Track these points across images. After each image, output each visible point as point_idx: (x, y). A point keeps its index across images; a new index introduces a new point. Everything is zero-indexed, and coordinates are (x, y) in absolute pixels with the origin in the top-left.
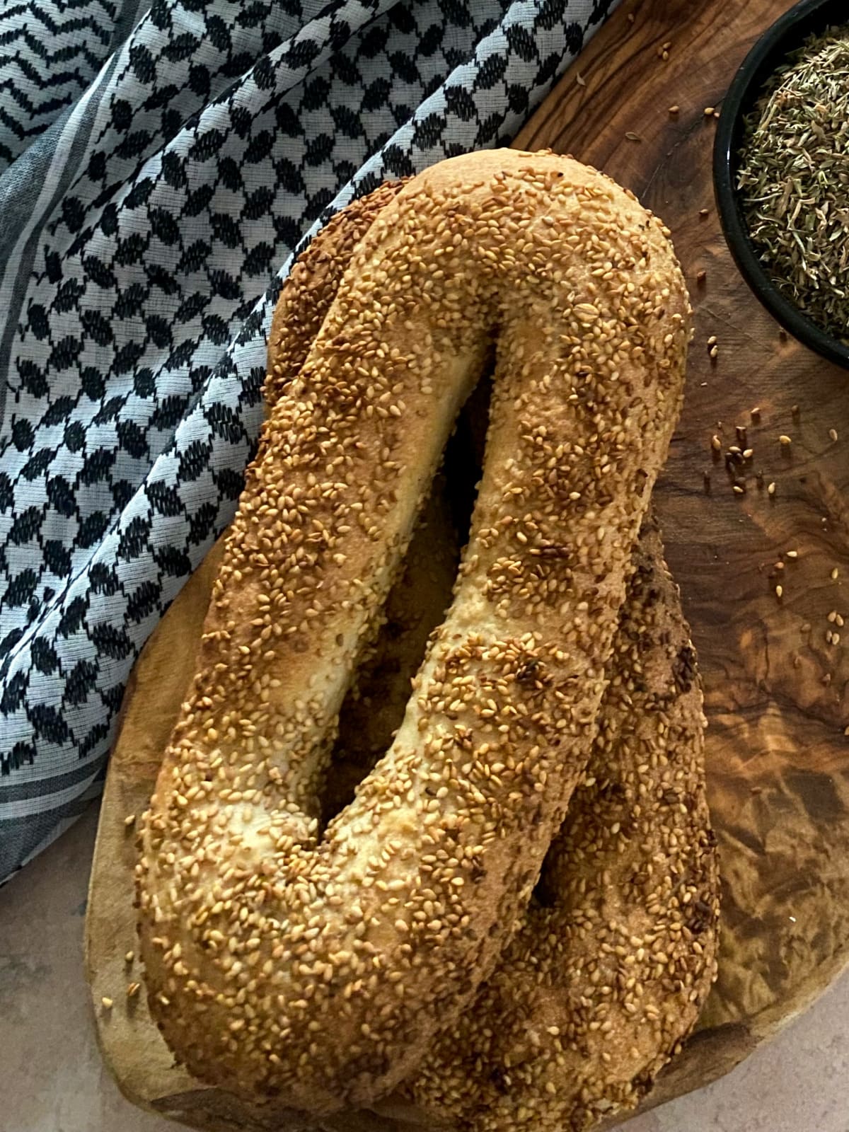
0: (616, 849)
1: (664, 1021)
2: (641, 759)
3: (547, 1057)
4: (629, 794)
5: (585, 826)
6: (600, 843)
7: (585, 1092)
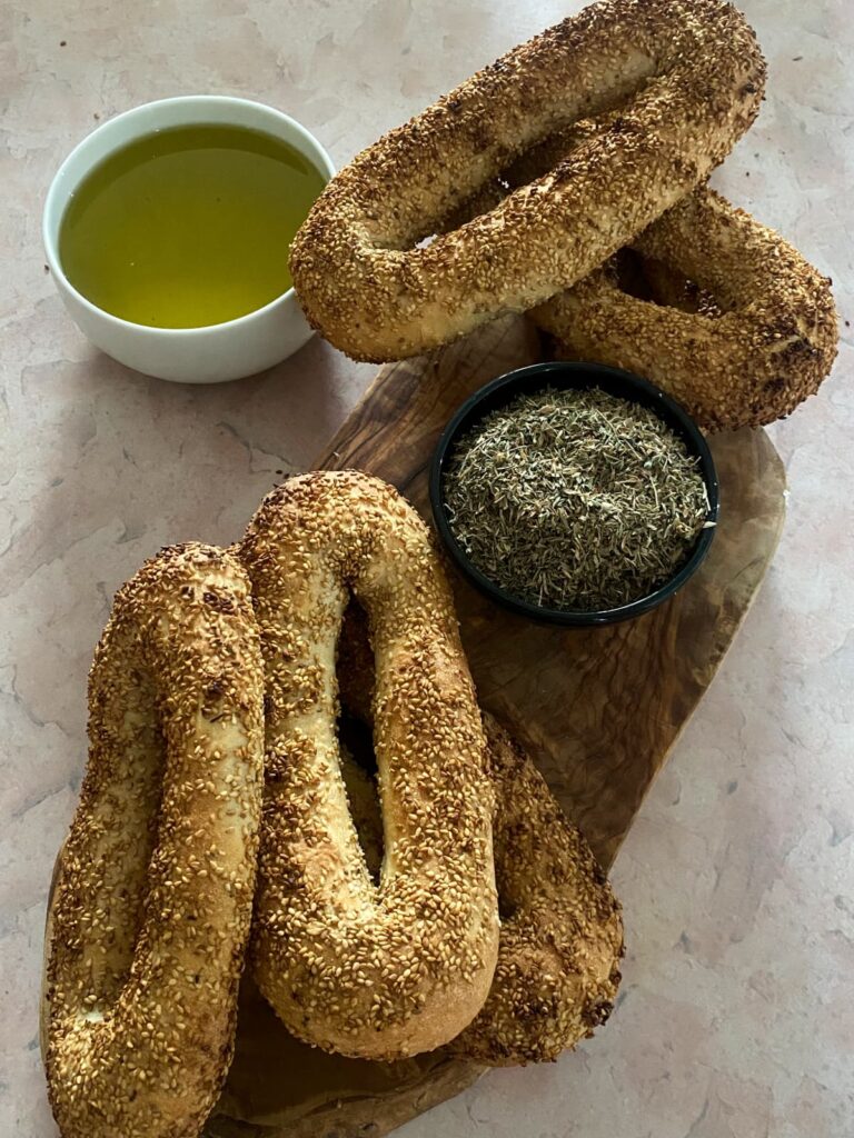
0: (536, 859)
1: (610, 936)
2: (523, 805)
3: (560, 984)
4: (527, 826)
5: (512, 857)
6: (525, 861)
7: (590, 994)
